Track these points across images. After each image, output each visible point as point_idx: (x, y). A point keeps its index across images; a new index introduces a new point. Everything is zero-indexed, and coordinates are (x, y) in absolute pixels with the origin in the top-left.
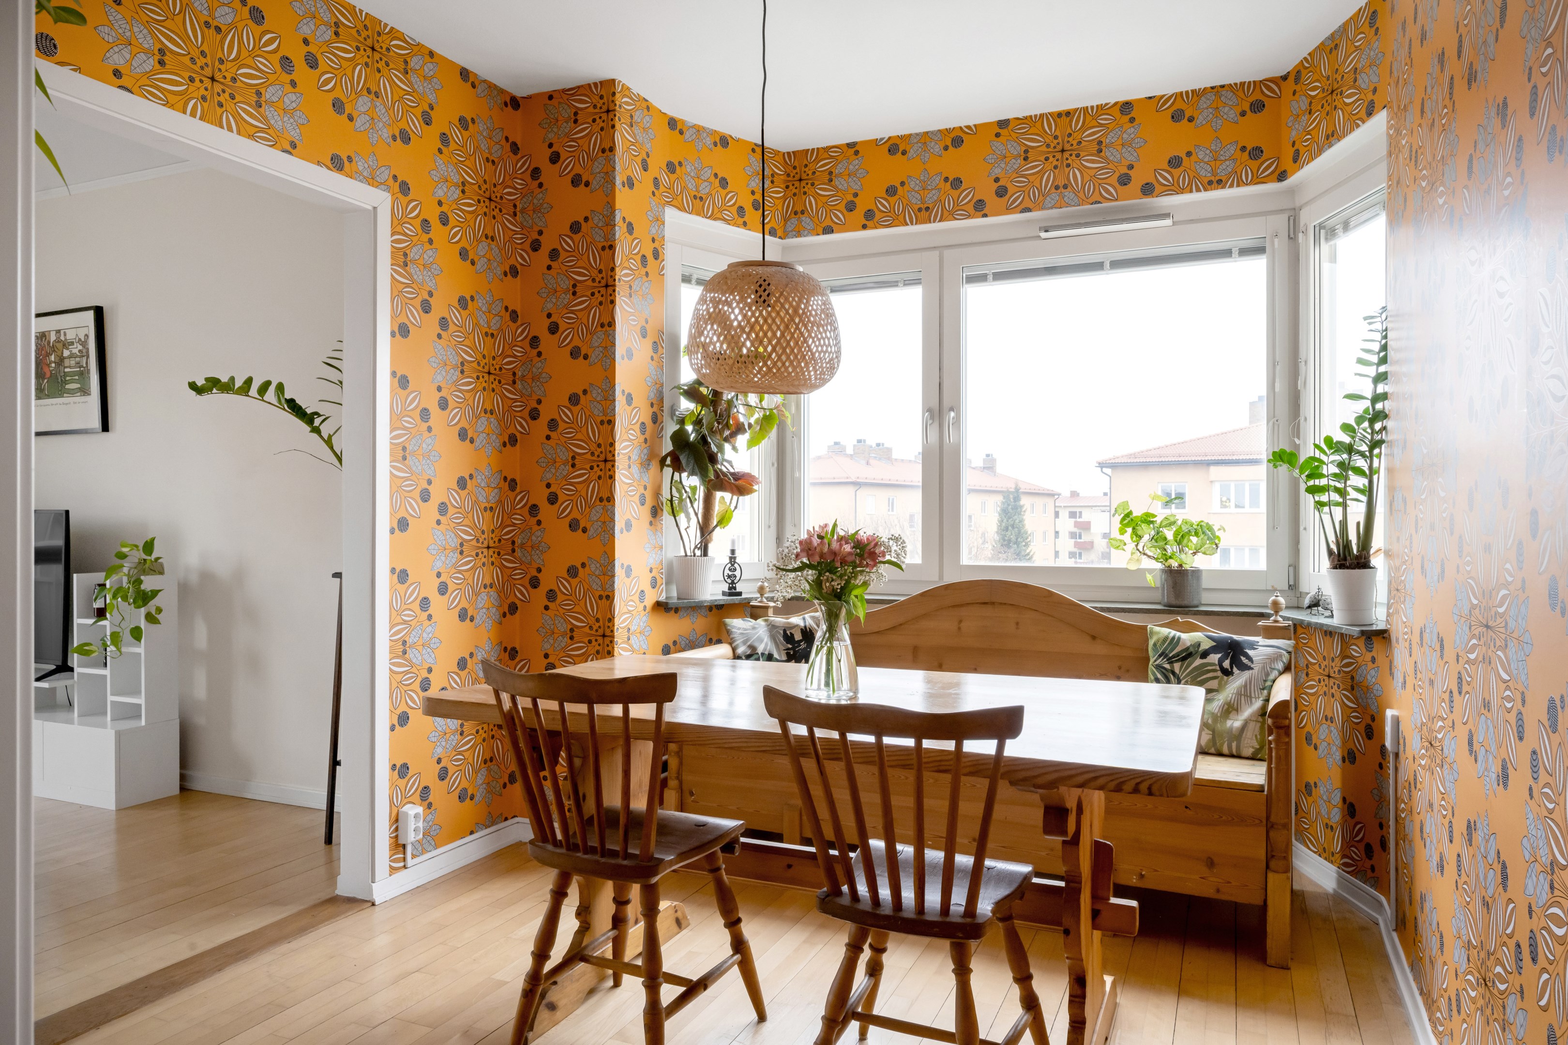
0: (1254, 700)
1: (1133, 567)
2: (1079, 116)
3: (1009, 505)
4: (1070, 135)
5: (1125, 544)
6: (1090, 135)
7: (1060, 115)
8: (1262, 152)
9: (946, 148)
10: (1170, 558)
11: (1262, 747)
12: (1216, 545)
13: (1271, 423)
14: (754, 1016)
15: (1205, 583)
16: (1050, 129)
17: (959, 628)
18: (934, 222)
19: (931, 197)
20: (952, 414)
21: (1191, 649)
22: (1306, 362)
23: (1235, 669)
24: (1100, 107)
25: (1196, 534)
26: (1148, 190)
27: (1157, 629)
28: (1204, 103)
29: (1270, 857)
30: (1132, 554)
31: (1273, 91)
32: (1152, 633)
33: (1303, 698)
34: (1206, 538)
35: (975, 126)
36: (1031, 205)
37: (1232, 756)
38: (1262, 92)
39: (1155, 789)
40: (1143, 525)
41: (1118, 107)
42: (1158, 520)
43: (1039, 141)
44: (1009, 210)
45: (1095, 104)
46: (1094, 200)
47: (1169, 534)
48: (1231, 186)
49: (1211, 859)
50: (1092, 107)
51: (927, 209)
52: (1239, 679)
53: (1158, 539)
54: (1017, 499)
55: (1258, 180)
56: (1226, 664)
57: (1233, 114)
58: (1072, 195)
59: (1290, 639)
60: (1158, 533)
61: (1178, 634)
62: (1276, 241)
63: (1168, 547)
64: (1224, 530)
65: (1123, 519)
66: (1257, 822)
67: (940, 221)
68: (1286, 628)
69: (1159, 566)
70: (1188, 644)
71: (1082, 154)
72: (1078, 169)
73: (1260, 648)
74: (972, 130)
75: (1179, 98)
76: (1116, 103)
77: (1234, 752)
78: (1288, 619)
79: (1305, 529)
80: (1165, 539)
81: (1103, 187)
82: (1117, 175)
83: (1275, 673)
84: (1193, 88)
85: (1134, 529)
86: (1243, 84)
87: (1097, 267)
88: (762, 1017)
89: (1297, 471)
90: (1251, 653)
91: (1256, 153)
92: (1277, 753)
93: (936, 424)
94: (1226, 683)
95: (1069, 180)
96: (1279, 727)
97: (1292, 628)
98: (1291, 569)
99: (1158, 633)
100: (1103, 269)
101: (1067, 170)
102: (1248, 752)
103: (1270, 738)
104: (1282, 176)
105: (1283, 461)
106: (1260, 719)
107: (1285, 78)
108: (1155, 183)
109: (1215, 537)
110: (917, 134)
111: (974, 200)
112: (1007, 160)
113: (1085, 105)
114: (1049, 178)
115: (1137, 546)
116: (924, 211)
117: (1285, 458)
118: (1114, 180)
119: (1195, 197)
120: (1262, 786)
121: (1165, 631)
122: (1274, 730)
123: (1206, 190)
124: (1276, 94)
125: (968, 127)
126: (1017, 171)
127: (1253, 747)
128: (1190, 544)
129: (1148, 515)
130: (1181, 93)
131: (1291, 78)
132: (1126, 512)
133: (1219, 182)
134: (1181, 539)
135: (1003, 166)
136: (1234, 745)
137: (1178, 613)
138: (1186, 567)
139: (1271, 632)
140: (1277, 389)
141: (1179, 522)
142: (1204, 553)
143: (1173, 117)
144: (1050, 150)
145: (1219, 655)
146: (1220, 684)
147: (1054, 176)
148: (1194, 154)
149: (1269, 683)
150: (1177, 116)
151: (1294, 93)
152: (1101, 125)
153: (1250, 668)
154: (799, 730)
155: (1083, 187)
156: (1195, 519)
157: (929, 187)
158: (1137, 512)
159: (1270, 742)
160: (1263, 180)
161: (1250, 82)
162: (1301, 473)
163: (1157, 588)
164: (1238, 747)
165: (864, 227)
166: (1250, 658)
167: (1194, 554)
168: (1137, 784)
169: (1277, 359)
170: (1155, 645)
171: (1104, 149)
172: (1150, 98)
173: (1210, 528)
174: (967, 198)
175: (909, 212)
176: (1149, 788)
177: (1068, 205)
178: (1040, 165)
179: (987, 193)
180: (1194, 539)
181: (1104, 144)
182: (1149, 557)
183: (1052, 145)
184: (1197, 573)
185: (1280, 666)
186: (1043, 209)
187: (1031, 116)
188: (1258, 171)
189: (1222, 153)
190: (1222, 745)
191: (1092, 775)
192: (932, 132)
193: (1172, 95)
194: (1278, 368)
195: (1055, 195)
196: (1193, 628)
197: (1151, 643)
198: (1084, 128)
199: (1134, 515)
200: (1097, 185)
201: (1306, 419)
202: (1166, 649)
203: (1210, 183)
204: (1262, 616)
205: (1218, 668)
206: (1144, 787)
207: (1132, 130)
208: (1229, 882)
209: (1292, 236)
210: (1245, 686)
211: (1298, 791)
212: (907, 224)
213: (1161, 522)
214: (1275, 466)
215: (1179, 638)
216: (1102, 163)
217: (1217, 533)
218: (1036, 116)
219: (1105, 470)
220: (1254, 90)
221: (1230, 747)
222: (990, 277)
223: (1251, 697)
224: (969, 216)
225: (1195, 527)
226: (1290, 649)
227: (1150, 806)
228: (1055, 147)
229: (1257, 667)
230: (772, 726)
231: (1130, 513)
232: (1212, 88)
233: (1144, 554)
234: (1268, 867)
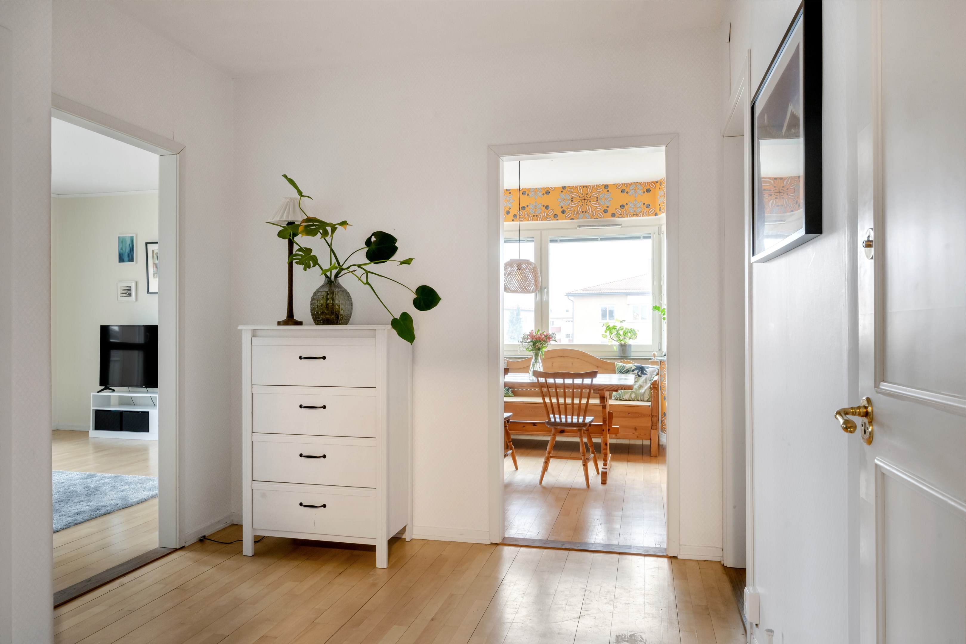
0: (648, 384)
1: (610, 344)
2: (590, 188)
3: (513, 318)
4: (587, 194)
5: (607, 336)
6: (595, 195)
7: (584, 187)
8: (650, 206)
9: (543, 194)
10: (622, 340)
11: (650, 398)
12: (636, 336)
13: (653, 296)
14: (515, 469)
15: (633, 349)
16: (580, 191)
17: (552, 366)
18: (539, 221)
19: (538, 212)
20: (546, 290)
21: (629, 369)
22: (664, 276)
23: (642, 375)
24: (598, 186)
25: (630, 333)
26: (613, 215)
27: (618, 363)
28: (631, 187)
29: (652, 425)
30: (609, 339)
31: (653, 186)
32: (616, 365)
33: (663, 385)
34: (633, 334)
35: (554, 187)
36: (574, 217)
37: (642, 401)
38: (650, 186)
39: (626, 388)
40: (613, 330)
41: (603, 186)
42: (618, 328)
43: (576, 195)
44: (566, 218)
45: (596, 184)
46: (595, 218)
47: (621, 333)
48: (640, 216)
49: (636, 428)
50: (595, 185)
51: (537, 216)
52: (643, 378)
53: (618, 334)
54: (518, 314)
55: (648, 215)
56: (640, 373)
57: (641, 192)
58: (588, 215)
59: (658, 365)
60: (618, 332)
61: (625, 365)
62: (654, 235)
63: (621, 337)
64: (639, 331)
65: (607, 328)
66: (649, 416)
67: (541, 220)
68: (657, 362)
69: (618, 344)
70: (628, 368)
71: (591, 201)
72: (590, 206)
73: (650, 368)
74: (553, 189)
75: (623, 185)
76: (603, 185)
77: (642, 400)
78: (658, 359)
79: (663, 331)
80: (620, 334)
81: (598, 213)
82: (603, 209)
83: (654, 375)
84: (628, 182)
85: (610, 331)
86: (644, 183)
87: (596, 239)
88: (517, 469)
89: (660, 312)
90: (647, 370)
91: (648, 206)
92: (654, 395)
93: (540, 293)
94: (640, 379)
95: (587, 209)
96: (654, 388)
97: (659, 362)
98: (659, 344)
99: (618, 365)
100: (598, 240)
101: (586, 206)
102: (646, 399)
103: (652, 391)
104: (656, 214)
105: (656, 309)
106: (650, 389)
107: (657, 182)
108: (616, 213)
109: (636, 333)
110: (533, 189)
111: (554, 214)
112: (565, 201)
113: (592, 184)
114: (580, 208)
115: (611, 337)
116: (535, 216)
117: (657, 308)
118: (602, 211)
119: (629, 218)
120: (650, 405)
121: (621, 364)
122: (653, 389)
123: (632, 217)
124: (654, 187)
125: (552, 188)
126: (569, 205)
127: (647, 398)
128: (628, 336)
129: (614, 326)
130: (624, 184)
131: (659, 183)
132: (608, 325)
133: (636, 214)
134: (625, 334)
135: (564, 203)
136: (642, 397)
137: (624, 359)
138: (627, 343)
139: (654, 363)
140: (655, 284)
141: (624, 329)
142: (632, 339)
143: (621, 191)
144: (580, 198)
145: (638, 371)
146: (638, 380)
147: (582, 208)
148: (628, 204)
149: (652, 379)
150: (623, 191)
151: (660, 188)
152: (598, 192)
153: (646, 374)
154: (542, 380)
155: (592, 212)
156: (629, 328)
157: (537, 208)
158: (611, 326)
159: (652, 392)
160: (649, 215)
161: (646, 182)
162: (661, 313)
163: (617, 351)
164: (643, 398)
165: (513, 220)
166: (646, 371)
167: (629, 339)
168: (622, 388)
169: (655, 274)
170: (618, 368)
171: (599, 200)
172: (614, 184)
173: (634, 331)
174: (551, 213)
175: (530, 216)
176: (625, 388)
177: (587, 218)
178: (577, 204)
179: (559, 212)
180: (629, 334)
181: (599, 198)
182: (614, 340)
183: (581, 197)
184: (630, 346)
185: (655, 373)
186: (578, 219)
187: (574, 186)
188: (649, 212)
189: (637, 205)
190: (638, 398)
191: (612, 386)
192: (538, 188)
193: (621, 184)
194: (655, 277)
195: (582, 214)
196: (630, 363)
197: (616, 368)
198: (592, 192)
199: (610, 326)
200: (596, 212)
201: (663, 295)
202: (621, 370)
203: (634, 215)
204: (650, 359)
205: (637, 375)
206: (623, 388)
207: (608, 194)
208: (641, 434)
209: (659, 234)
210: (645, 379)
211: (662, 416)
212: (529, 221)
213: (619, 329)
214: (654, 311)
215: (625, 366)
216: (598, 205)
217: (637, 332)
218: (575, 186)
219: (570, 297)
220: (647, 185)
221: (641, 398)
222: (559, 241)
223: (647, 383)
224: (552, 220)
225: (629, 330)
226: (658, 368)
227: (618, 414)
228: (582, 198)
229: (648, 374)
230: (535, 379)
231: (609, 326)
232: (634, 183)
233: (613, 339)
234: (651, 429)
